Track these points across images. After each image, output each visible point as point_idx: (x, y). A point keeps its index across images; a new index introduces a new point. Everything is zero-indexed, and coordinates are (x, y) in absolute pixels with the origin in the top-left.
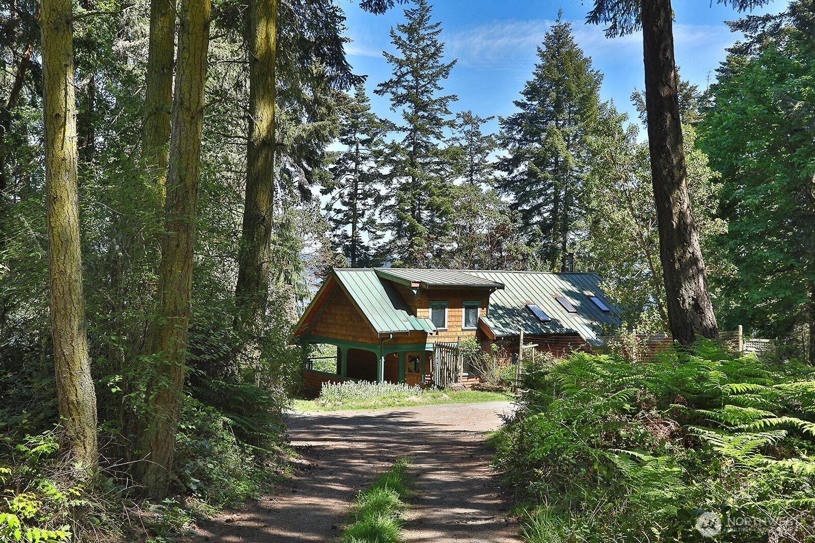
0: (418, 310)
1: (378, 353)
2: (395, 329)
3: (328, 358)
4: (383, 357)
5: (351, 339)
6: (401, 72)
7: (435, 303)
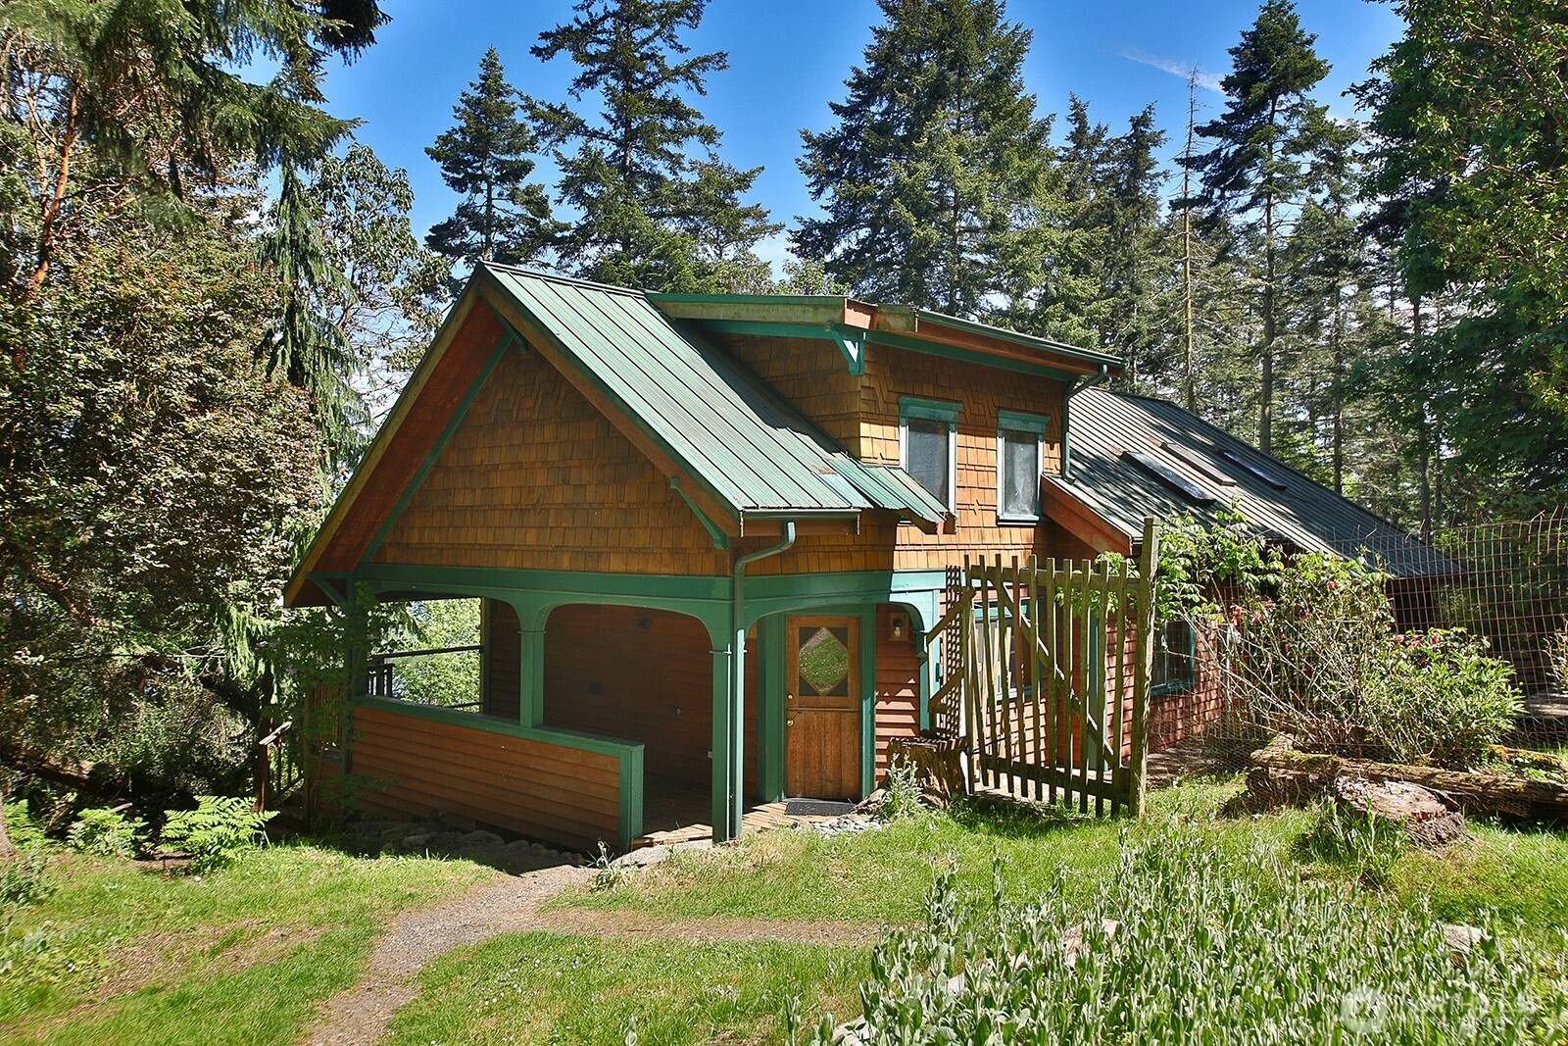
0: (865, 429)
1: (708, 613)
2: (801, 501)
3: (440, 651)
4: (741, 634)
5: (566, 564)
6: (590, 15)
7: (919, 410)
